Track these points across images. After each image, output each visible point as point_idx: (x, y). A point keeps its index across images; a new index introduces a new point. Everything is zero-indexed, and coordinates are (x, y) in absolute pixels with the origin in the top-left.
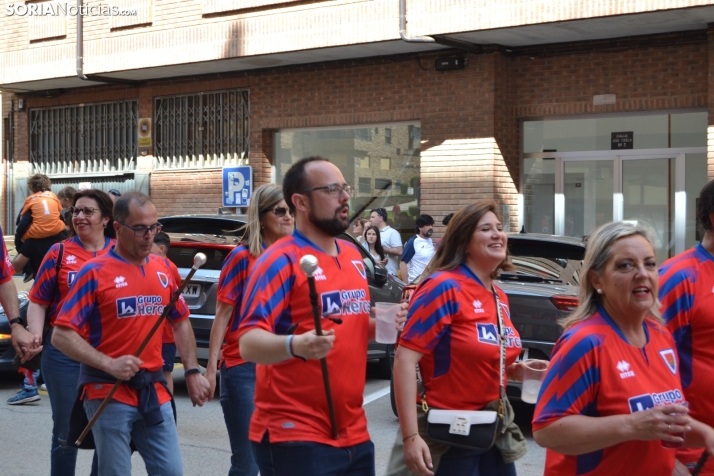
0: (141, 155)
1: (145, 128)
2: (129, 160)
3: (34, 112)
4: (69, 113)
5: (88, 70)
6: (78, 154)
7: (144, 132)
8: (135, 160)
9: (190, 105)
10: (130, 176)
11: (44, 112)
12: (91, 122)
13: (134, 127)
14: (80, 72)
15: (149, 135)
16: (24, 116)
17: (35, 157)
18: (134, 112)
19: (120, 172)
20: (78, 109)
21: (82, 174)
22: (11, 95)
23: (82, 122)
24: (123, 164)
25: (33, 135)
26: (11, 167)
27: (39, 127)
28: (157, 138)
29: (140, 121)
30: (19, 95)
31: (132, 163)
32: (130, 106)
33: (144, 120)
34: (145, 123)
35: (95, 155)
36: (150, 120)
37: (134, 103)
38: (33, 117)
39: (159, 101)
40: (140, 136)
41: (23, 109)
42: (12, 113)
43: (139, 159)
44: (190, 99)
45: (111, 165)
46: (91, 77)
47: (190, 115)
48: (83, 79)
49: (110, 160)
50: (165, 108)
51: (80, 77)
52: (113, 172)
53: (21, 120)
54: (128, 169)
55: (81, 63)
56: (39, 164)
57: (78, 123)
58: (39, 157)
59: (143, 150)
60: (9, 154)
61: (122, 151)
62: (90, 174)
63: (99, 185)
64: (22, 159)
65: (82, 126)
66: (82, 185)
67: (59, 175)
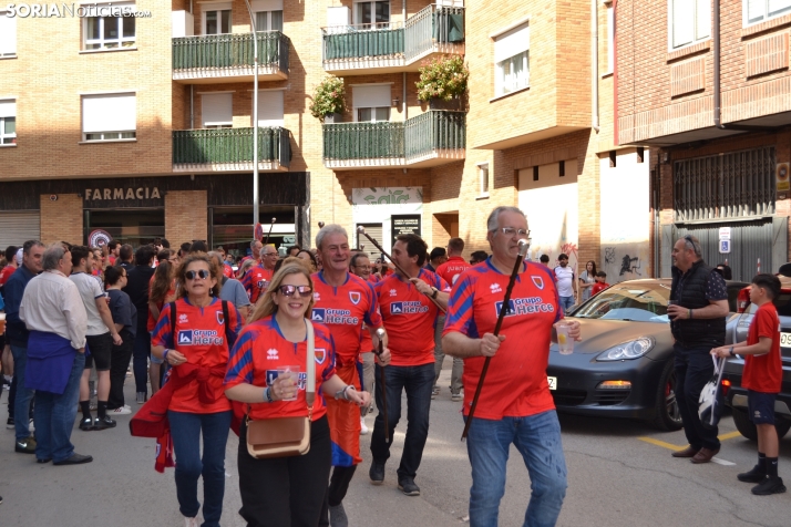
0: (779, 199)
1: (783, 172)
2: (767, 204)
3: (677, 164)
4: (709, 163)
5: (726, 118)
6: (718, 200)
7: (782, 177)
8: (773, 204)
10: (769, 220)
11: (687, 163)
12: (731, 170)
13: (773, 172)
14: (718, 121)
15: (788, 180)
16: (669, 168)
17: (679, 204)
18: (772, 157)
19: (759, 216)
20: (718, 158)
21: (722, 219)
22: (657, 149)
23: (722, 170)
24: (762, 209)
25: (677, 184)
26: (658, 215)
27: (682, 177)
29: (778, 166)
30: (664, 149)
31: (770, 207)
32: (768, 152)
33: (783, 164)
34: (783, 168)
35: (734, 201)
36: (788, 164)
37: (772, 149)
38: (676, 168)
40: (778, 181)
41: (668, 162)
42: (659, 166)
43: (778, 203)
45: (750, 210)
46: (728, 126)
48: (720, 128)
49: (749, 205)
51: (718, 126)
52: (752, 217)
53: (666, 172)
54: (765, 214)
55: (718, 114)
56: (683, 212)
57: (718, 172)
58: (682, 205)
59: (782, 194)
60: (657, 203)
61: (760, 196)
62: (730, 219)
63: (738, 229)
64: (667, 207)
65: (722, 174)
66: (722, 230)
67: (701, 221)
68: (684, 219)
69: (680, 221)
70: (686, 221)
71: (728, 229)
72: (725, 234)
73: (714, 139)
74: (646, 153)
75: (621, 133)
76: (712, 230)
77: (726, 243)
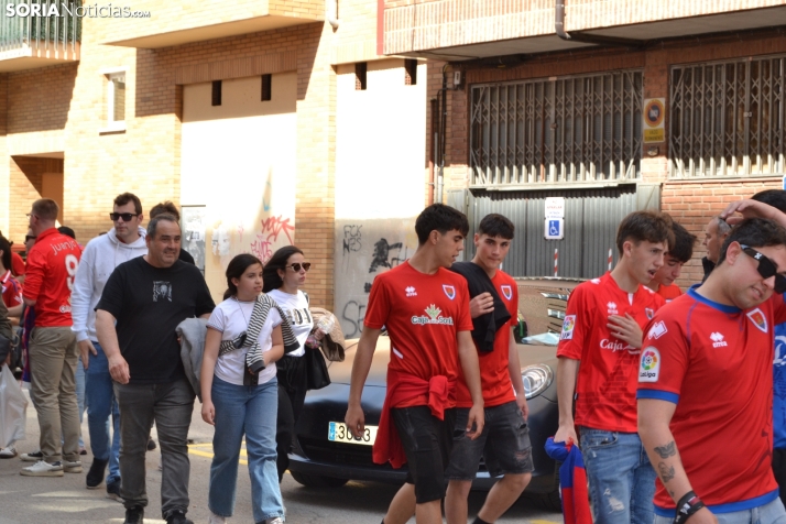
0: (647, 156)
1: (654, 113)
2: (627, 164)
3: (477, 91)
4: (532, 91)
5: (573, 24)
6: (545, 153)
7: (653, 120)
8: (637, 164)
9: (729, 78)
10: (630, 188)
11: (493, 90)
12: (567, 105)
13: (637, 113)
14: (560, 28)
15: (662, 125)
16: (463, 96)
17: (478, 158)
18: (637, 89)
19: (612, 182)
20: (547, 84)
21: (551, 184)
22: (442, 64)
23: (553, 104)
24: (617, 170)
25: (476, 125)
26: (441, 174)
27: (485, 113)
28: (674, 129)
29: (647, 102)
30: (454, 64)
31: (631, 167)
32: (631, 80)
33: (653, 100)
34: (655, 107)
35: (571, 156)
36: (662, 101)
37: (637, 76)
38: (475, 97)
39: (677, 72)
40: (646, 126)
41: (461, 86)
42: (444, 91)
43: (644, 162)
44: (730, 68)
45: (597, 171)
46: (576, 35)
47: (730, 93)
48: (564, 38)
49: (596, 164)
50: (688, 83)
51: (560, 34)
52: (601, 182)
53: (458, 103)
54: (623, 179)
55: (561, 15)
56: (484, 170)
57: (546, 107)
58: (483, 158)
59: (652, 147)
60: (438, 153)
61: (616, 150)
62: (563, 184)
63: (577, 201)
64: (457, 161)
65: (552, 111)
66: (549, 201)
67: (514, 186)
68: (486, 181)
69: (479, 185)
70: (490, 186)
71: (560, 201)
72: (555, 209)
73: (542, 54)
74: (422, 70)
75: (388, 35)
76: (533, 202)
77: (557, 224)
